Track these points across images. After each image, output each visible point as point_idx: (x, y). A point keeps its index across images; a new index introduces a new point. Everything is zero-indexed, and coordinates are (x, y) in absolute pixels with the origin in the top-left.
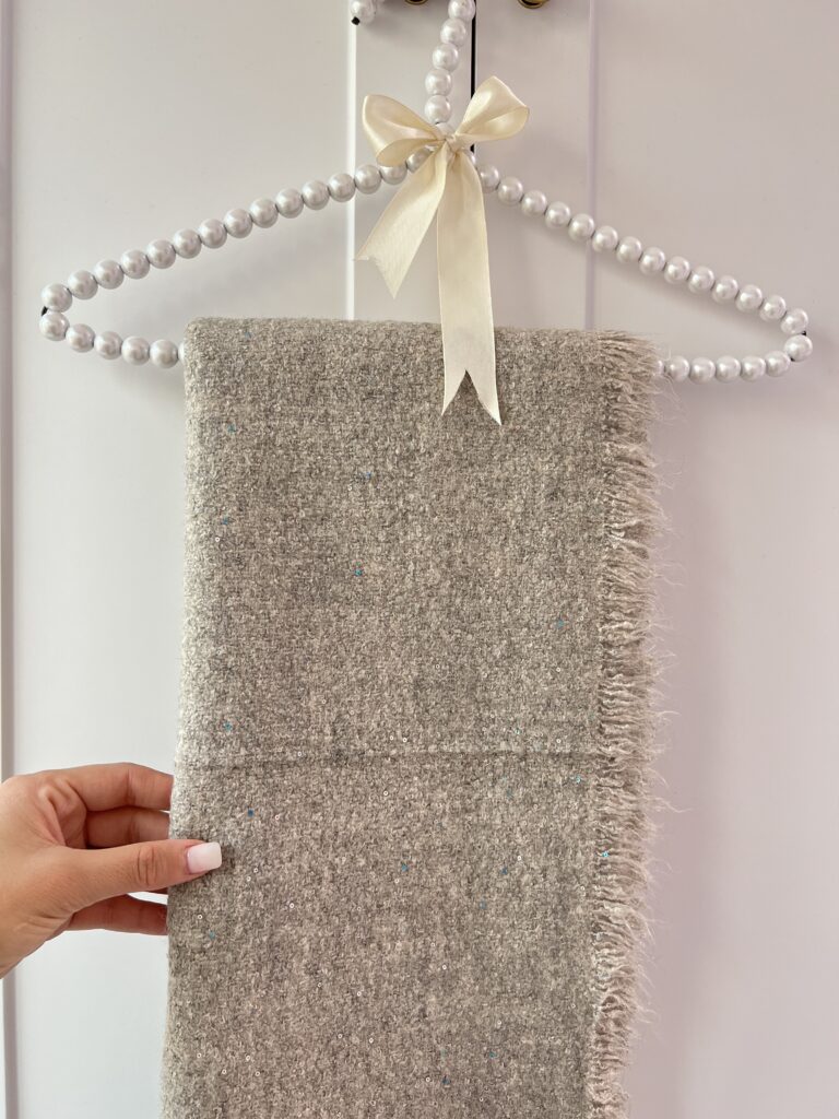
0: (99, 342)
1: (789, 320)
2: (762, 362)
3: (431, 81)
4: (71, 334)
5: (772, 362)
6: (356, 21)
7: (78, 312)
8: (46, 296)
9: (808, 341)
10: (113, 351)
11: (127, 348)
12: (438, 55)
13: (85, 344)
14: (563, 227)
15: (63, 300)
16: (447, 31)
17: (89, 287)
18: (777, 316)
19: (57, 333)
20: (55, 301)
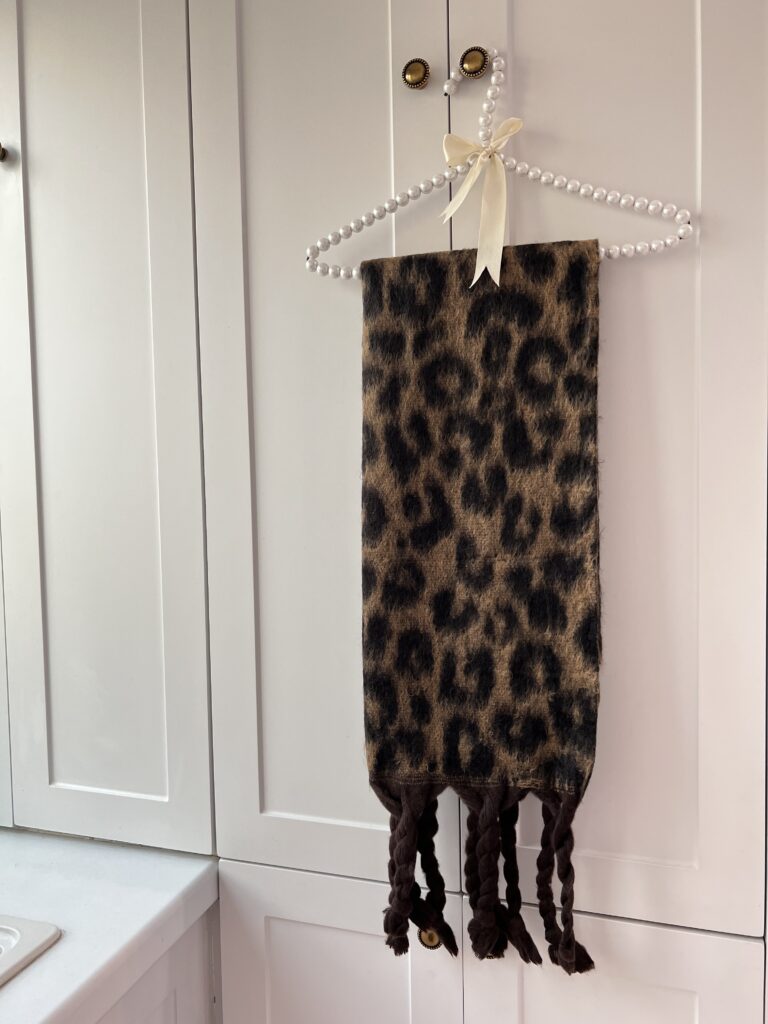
0: (330, 271)
1: (679, 217)
2: (662, 242)
3: (481, 120)
4: (319, 268)
5: (669, 241)
8: (308, 251)
9: (690, 227)
10: (337, 275)
11: (342, 272)
12: (485, 106)
13: (325, 272)
14: (550, 183)
15: (315, 252)
16: (489, 93)
17: (326, 245)
18: (672, 215)
19: (313, 268)
20: (312, 254)
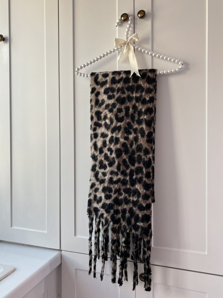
0: (82, 75)
2: (175, 70)
3: (126, 33)
6: (116, 26)
7: (80, 71)
8: (76, 69)
9: (183, 66)
11: (85, 75)
15: (78, 70)
17: (81, 68)
18: (178, 62)
19: (78, 74)
